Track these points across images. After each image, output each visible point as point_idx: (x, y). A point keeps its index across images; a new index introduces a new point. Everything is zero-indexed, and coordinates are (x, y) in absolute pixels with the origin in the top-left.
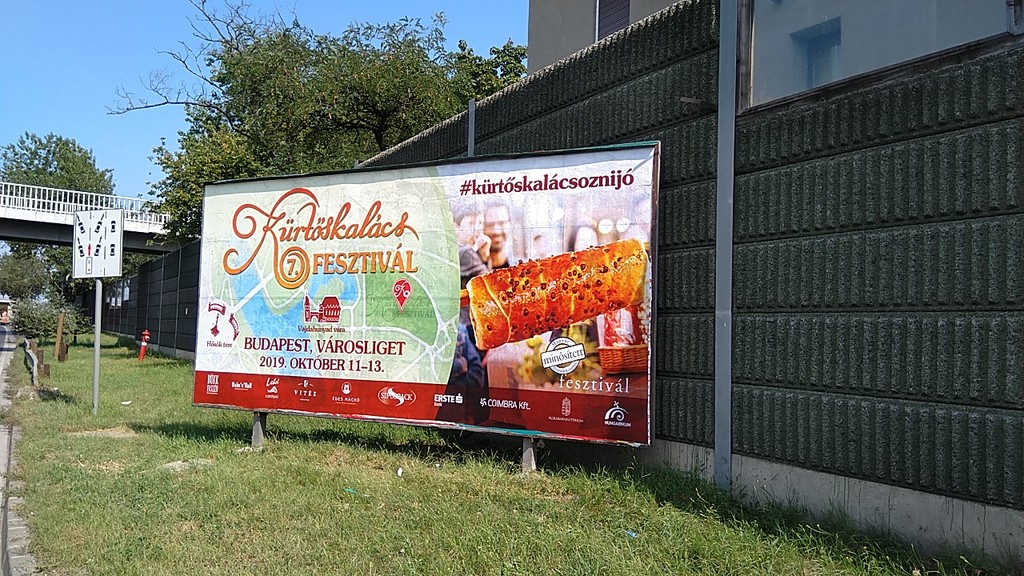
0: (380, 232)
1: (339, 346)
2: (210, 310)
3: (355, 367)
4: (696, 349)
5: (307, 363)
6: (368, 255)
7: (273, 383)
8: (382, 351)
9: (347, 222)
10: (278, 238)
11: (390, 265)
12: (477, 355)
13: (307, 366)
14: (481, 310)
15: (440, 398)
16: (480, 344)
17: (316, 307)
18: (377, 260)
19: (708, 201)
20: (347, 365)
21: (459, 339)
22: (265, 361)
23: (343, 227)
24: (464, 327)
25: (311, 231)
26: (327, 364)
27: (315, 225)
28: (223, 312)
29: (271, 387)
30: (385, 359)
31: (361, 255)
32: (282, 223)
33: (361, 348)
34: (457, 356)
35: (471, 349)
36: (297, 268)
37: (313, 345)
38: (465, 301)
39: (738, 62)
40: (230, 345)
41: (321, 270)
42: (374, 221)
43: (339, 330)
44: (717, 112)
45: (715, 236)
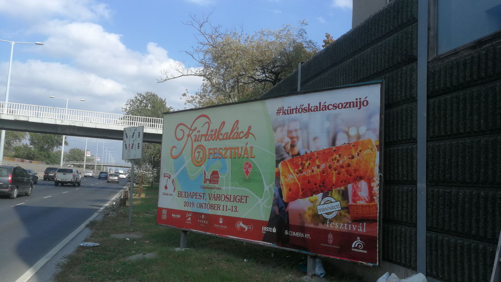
0: (238, 137)
1: (218, 197)
2: (164, 177)
3: (225, 209)
4: (407, 207)
5: (204, 205)
6: (232, 148)
7: (189, 215)
8: (238, 201)
9: (223, 131)
10: (193, 139)
11: (242, 154)
12: (283, 205)
13: (204, 207)
14: (286, 179)
15: (265, 229)
16: (285, 199)
17: (208, 176)
18: (236, 151)
19: (412, 115)
20: (221, 207)
21: (275, 196)
22: (186, 204)
23: (221, 134)
24: (277, 188)
25: (208, 136)
26: (212, 207)
27: (209, 133)
28: (169, 178)
29: (188, 217)
30: (239, 205)
31: (229, 148)
32: (195, 133)
33: (228, 198)
34: (273, 205)
35: (281, 202)
36: (201, 156)
37: (207, 197)
38: (278, 174)
39: (429, 29)
40: (172, 195)
41: (211, 156)
42: (235, 131)
43: (218, 189)
44: (417, 60)
45: (417, 137)
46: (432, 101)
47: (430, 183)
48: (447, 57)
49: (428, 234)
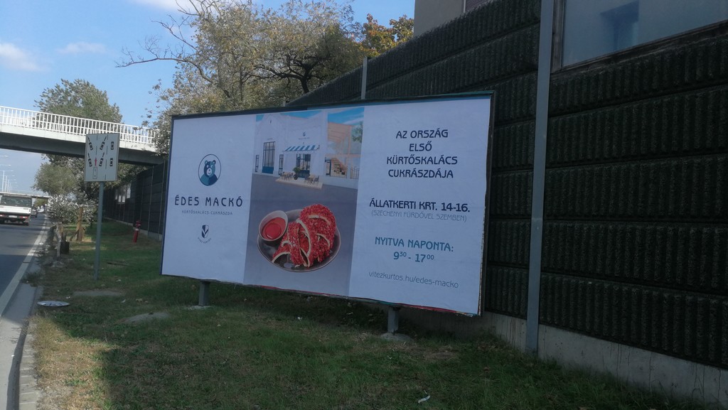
4: (517, 246)
19: (529, 135)
39: (553, 33)
44: (537, 70)
45: (533, 162)
46: (554, 120)
47: (547, 216)
48: (575, 70)
49: (543, 276)
